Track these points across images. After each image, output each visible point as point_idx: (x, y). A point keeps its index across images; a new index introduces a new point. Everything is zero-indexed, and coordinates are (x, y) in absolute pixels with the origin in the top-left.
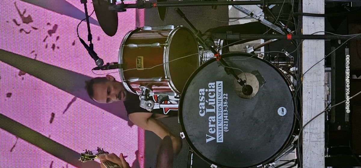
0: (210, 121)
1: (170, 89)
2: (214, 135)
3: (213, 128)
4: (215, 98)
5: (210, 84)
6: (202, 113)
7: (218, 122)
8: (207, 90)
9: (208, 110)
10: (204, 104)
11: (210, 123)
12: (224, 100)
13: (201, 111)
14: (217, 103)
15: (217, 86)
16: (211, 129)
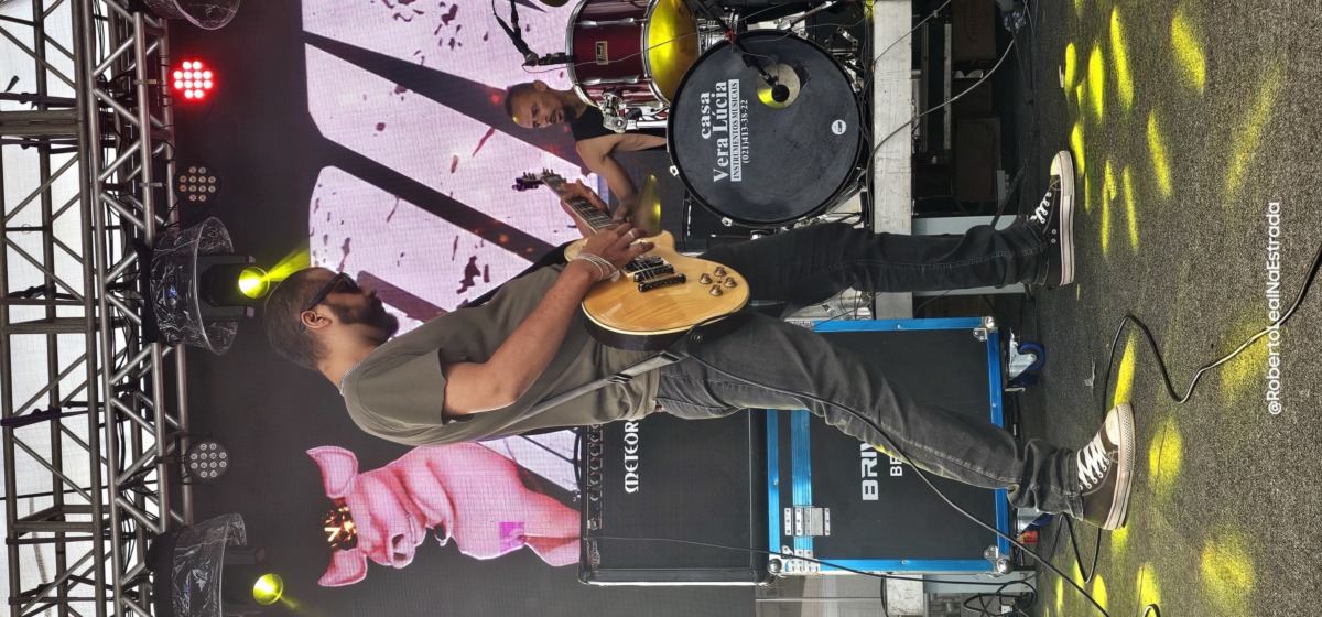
0: (720, 145)
1: (652, 96)
2: (727, 170)
3: (724, 157)
4: (727, 107)
5: (718, 84)
6: (706, 133)
8: (713, 95)
9: (716, 129)
10: (708, 118)
11: (719, 150)
13: (703, 130)
14: (731, 115)
15: (730, 87)
16: (721, 159)
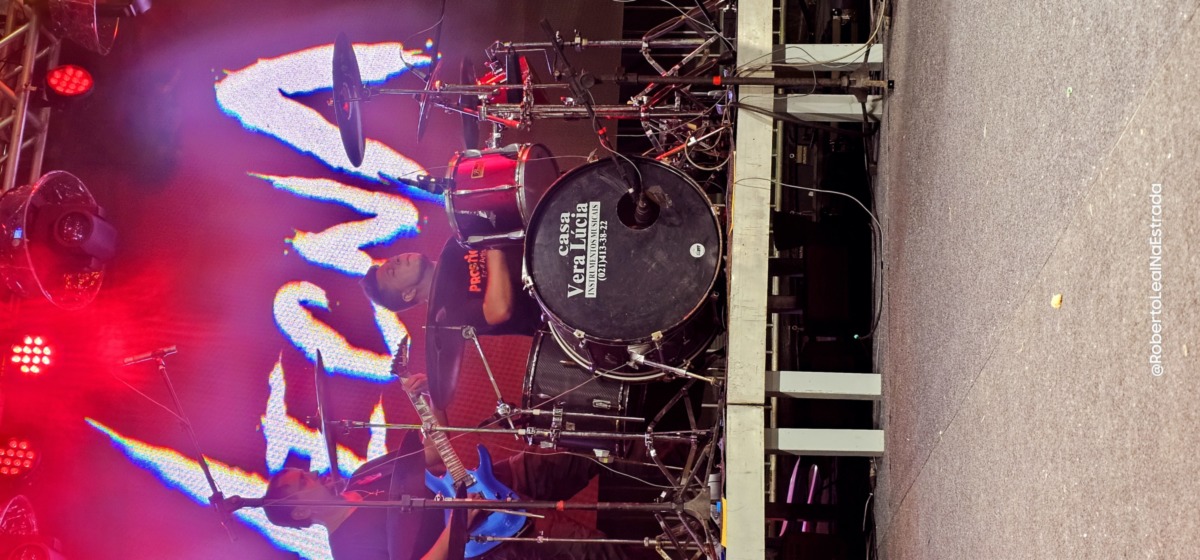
0: (577, 263)
2: (583, 286)
3: (580, 274)
4: (587, 227)
5: (579, 205)
6: (563, 250)
7: (588, 265)
8: (573, 215)
9: (574, 247)
10: (567, 236)
11: (575, 267)
12: (601, 232)
13: (561, 247)
14: (590, 235)
15: (591, 208)
16: (577, 276)
